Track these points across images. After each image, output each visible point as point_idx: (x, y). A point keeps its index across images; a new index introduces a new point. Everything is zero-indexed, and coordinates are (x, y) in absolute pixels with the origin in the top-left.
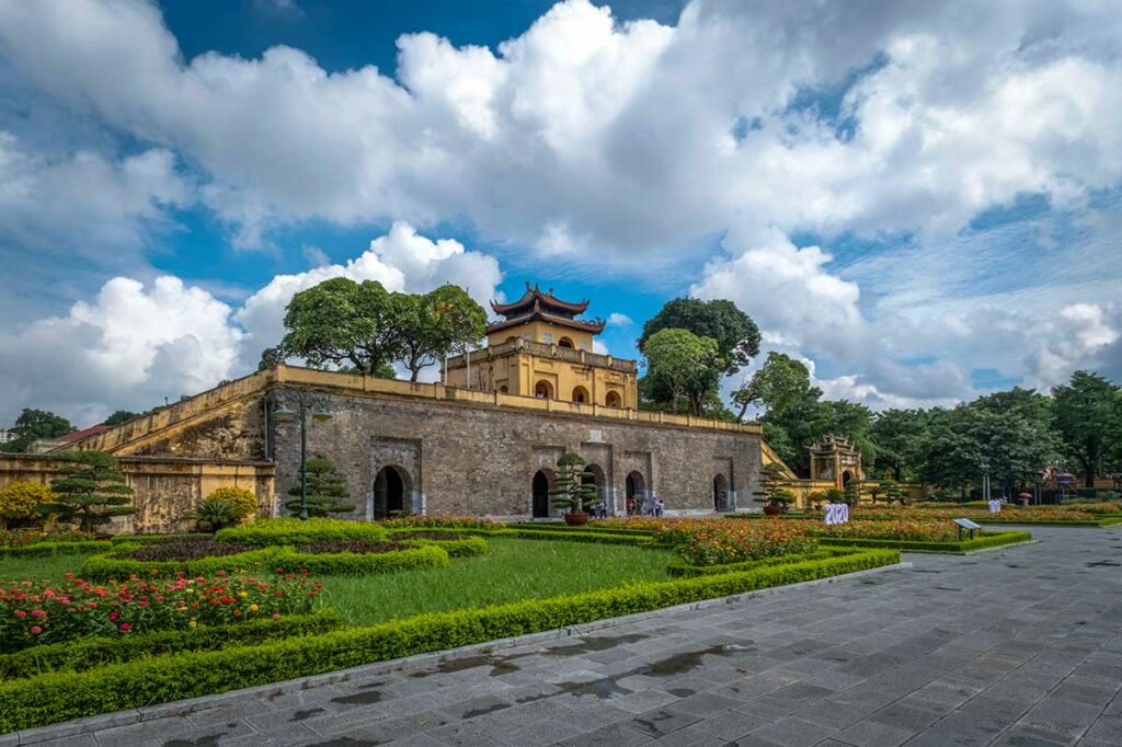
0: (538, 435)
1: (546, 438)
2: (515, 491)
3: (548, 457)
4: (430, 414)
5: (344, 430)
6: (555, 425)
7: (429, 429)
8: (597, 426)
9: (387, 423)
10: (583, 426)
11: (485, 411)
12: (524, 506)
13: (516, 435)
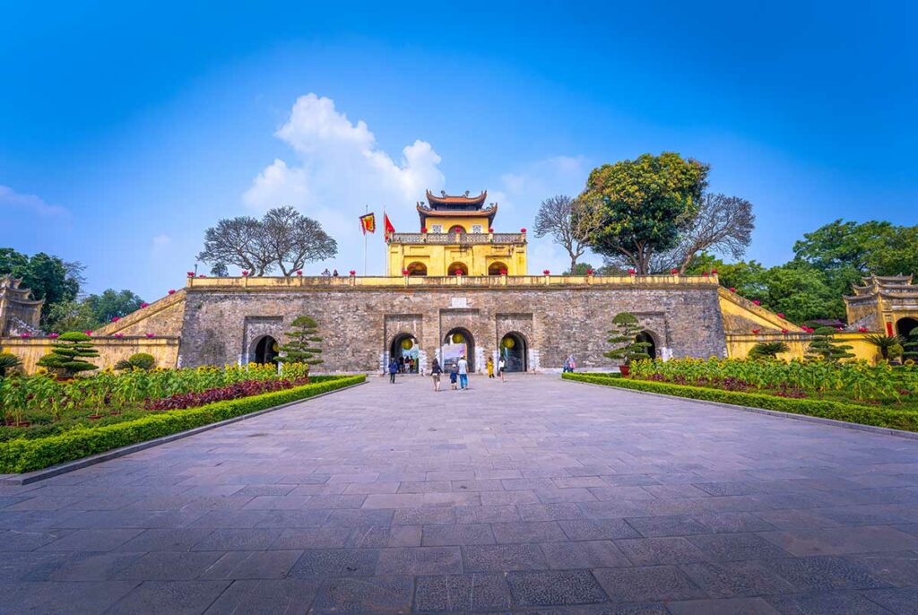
0: (392, 306)
1: (401, 308)
2: (365, 352)
3: (406, 323)
4: (291, 298)
5: (226, 314)
6: (411, 297)
7: (290, 309)
8: (462, 294)
9: (257, 307)
10: (443, 295)
11: (340, 291)
12: (374, 364)
13: (369, 307)
